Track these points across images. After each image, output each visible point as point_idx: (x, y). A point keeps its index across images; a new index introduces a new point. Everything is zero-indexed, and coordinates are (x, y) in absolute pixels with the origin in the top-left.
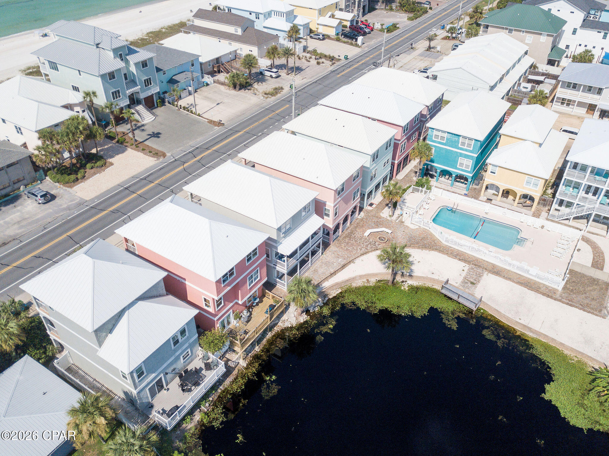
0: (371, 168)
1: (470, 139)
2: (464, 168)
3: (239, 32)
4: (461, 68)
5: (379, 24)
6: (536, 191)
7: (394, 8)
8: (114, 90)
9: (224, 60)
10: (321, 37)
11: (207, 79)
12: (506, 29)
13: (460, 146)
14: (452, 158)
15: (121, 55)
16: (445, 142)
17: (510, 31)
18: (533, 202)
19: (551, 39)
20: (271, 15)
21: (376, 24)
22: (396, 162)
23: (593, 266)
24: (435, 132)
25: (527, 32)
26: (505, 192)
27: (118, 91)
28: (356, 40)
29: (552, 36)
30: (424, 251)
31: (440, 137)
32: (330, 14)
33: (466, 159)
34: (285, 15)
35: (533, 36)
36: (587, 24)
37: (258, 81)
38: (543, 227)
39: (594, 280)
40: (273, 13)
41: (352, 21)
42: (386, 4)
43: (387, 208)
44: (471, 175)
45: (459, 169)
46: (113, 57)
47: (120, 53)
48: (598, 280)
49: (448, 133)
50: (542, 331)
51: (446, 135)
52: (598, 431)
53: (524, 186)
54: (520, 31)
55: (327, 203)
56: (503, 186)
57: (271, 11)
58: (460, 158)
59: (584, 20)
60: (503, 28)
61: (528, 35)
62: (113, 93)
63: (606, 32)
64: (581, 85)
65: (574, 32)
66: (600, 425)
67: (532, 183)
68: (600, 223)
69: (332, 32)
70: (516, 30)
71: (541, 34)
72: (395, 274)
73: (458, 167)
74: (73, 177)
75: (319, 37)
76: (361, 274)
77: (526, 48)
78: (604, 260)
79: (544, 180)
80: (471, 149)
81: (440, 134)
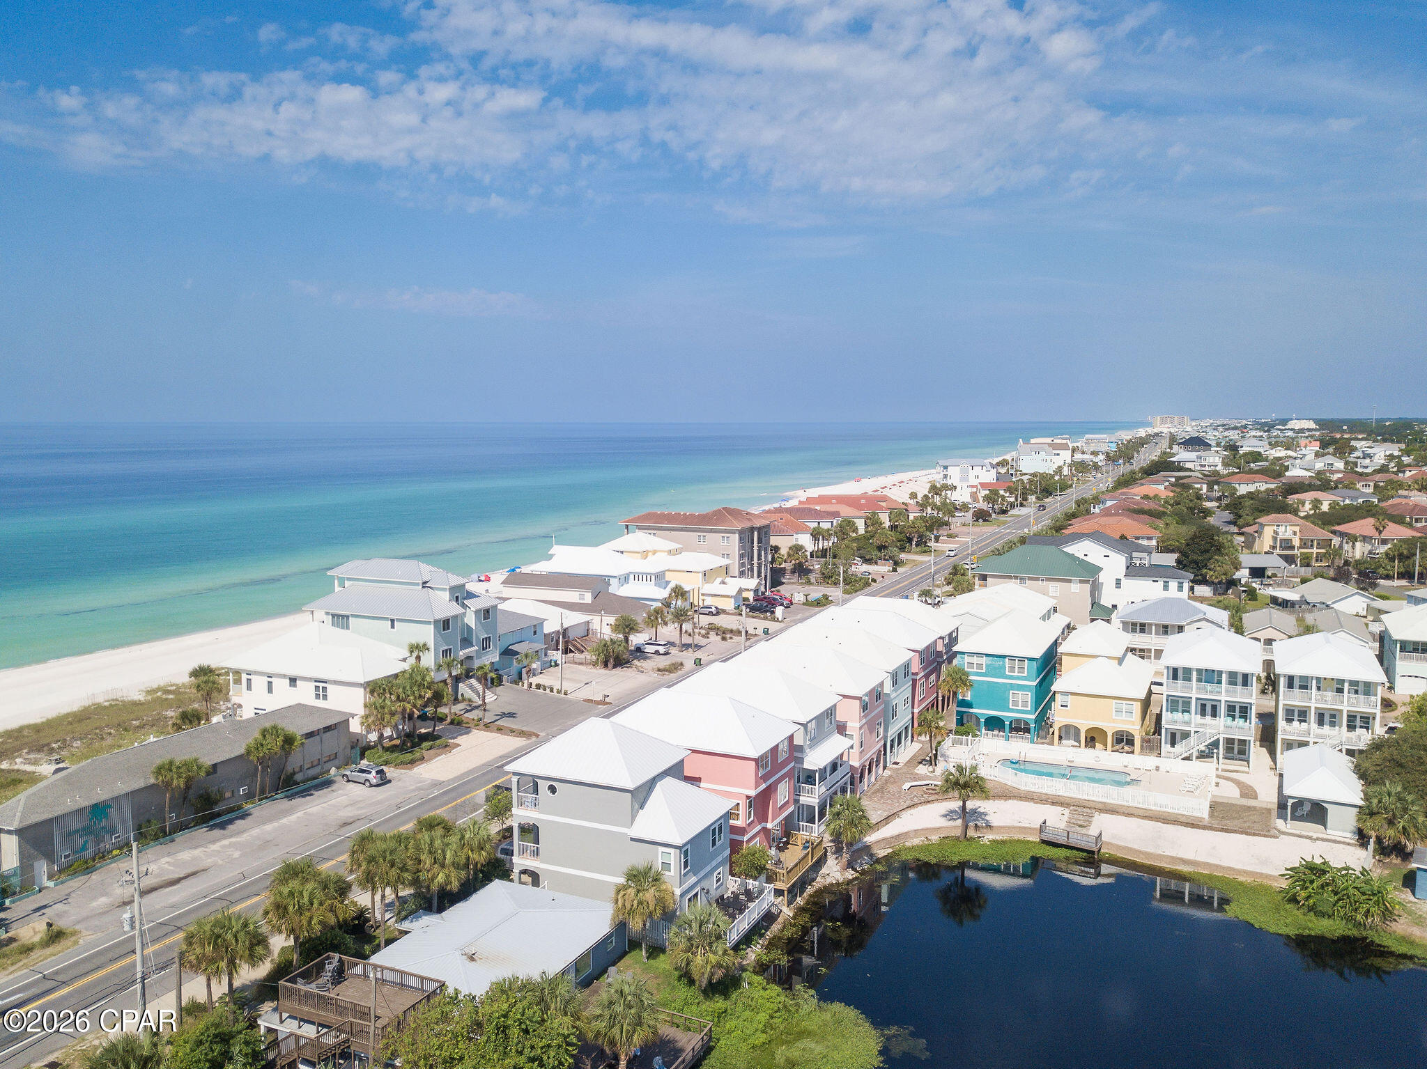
0: (892, 696)
1: (1022, 659)
2: (1020, 708)
3: (588, 598)
4: (967, 613)
5: (801, 594)
6: (1133, 723)
7: (813, 581)
8: (446, 648)
9: (572, 635)
10: (713, 610)
11: (557, 656)
12: (1016, 578)
13: (1007, 673)
14: (998, 695)
15: (457, 597)
16: (984, 671)
17: (1023, 581)
18: (1133, 745)
19: (1087, 587)
20: (628, 579)
21: (796, 594)
22: (916, 711)
23: (1241, 796)
24: (967, 659)
25: (1048, 580)
26: (1088, 739)
27: (450, 649)
28: (773, 612)
29: (1087, 582)
30: (996, 801)
31: (975, 665)
32: (719, 580)
33: (1020, 693)
34: (653, 577)
35: (1058, 584)
36: (1133, 571)
37: (638, 659)
38: (1157, 769)
39: (1249, 807)
40: (632, 577)
41: (756, 591)
42: (800, 576)
43: (921, 765)
44: (1034, 717)
45: (1012, 711)
46: (448, 599)
47: (456, 595)
48: (1255, 807)
49: (987, 655)
50: (1198, 858)
51: (984, 660)
52: (1309, 936)
53: (1114, 717)
54: (1037, 579)
55: (848, 724)
56: (1084, 725)
57: (628, 575)
58: (1011, 692)
59: (1127, 567)
60: (1010, 577)
61: (1051, 584)
62: (443, 651)
63: (1165, 579)
64: (1151, 625)
65: (1118, 583)
66: (1310, 929)
67: (1124, 711)
68: (1236, 760)
69: (729, 605)
70: (1030, 579)
71: (1070, 581)
72: (966, 828)
73: (1011, 707)
74: (409, 756)
75: (710, 610)
76: (916, 828)
77: (1051, 603)
78: (1253, 789)
79: (1139, 703)
80: (1025, 674)
81: (975, 660)
